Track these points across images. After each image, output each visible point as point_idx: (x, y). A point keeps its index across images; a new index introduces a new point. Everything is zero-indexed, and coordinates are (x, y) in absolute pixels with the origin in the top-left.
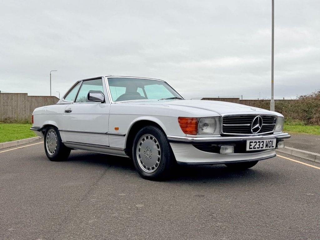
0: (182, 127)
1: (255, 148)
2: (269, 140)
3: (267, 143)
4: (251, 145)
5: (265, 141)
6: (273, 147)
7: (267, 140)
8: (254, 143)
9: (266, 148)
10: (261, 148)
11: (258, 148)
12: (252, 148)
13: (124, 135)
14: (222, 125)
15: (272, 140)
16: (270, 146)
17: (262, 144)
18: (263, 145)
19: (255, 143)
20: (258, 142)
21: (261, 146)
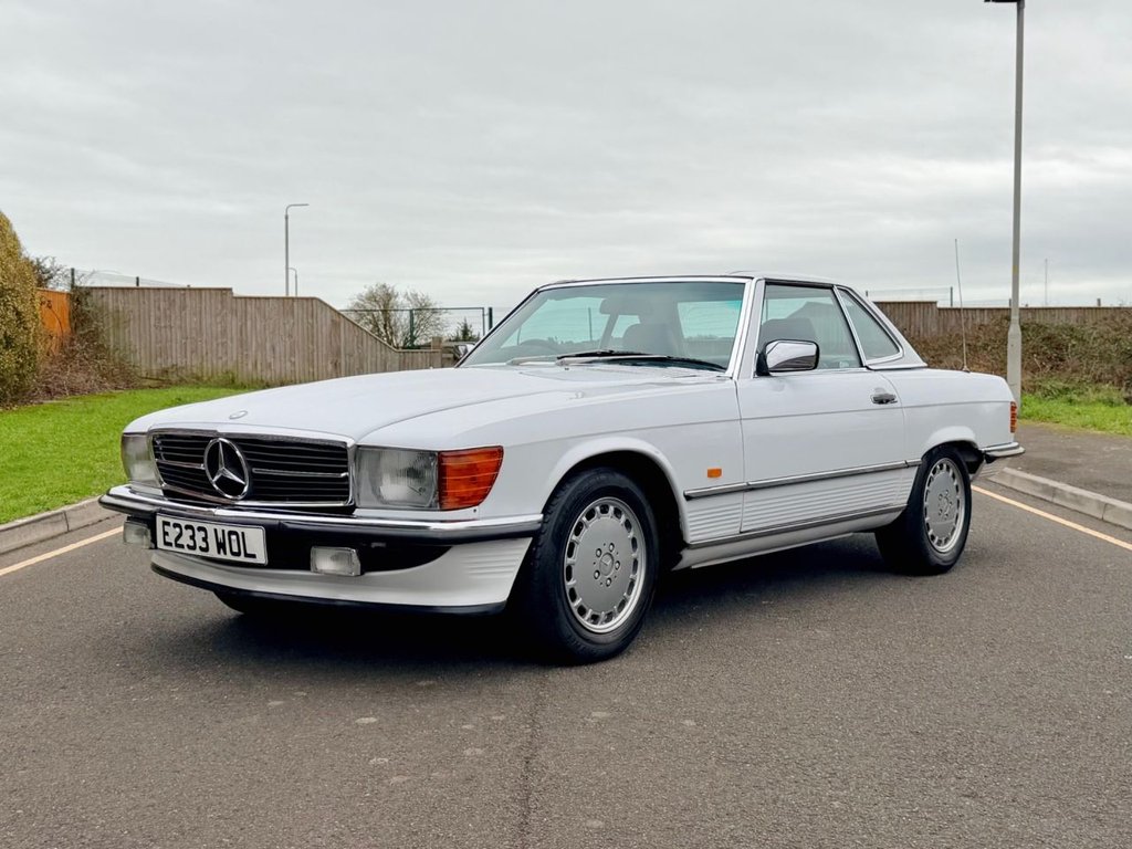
1: (182, 546)
2: (227, 529)
3: (220, 535)
4: (167, 534)
5: (210, 528)
6: (254, 556)
7: (220, 528)
9: (217, 552)
10: (201, 549)
11: (190, 547)
12: (170, 544)
15: (239, 530)
16: (235, 550)
17: (199, 536)
18: (205, 539)
19: (178, 530)
20: (188, 527)
21: (200, 542)
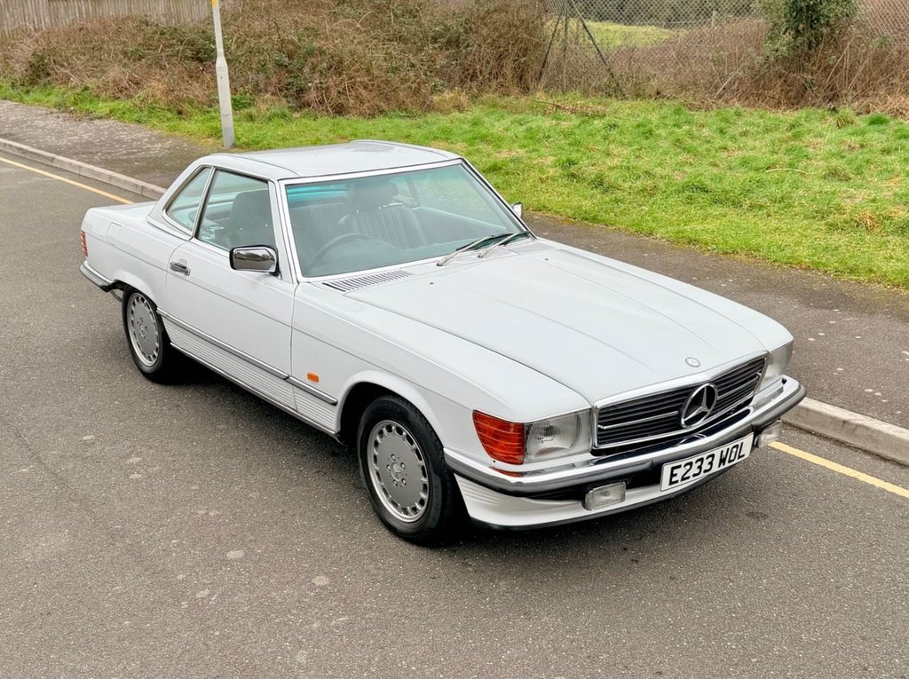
0: (483, 440)
1: (688, 478)
2: (731, 445)
3: (724, 453)
4: (676, 475)
5: (718, 452)
6: (743, 456)
7: (725, 448)
8: (685, 466)
9: (719, 466)
10: (705, 471)
11: (695, 475)
12: (677, 482)
13: (335, 404)
14: (596, 426)
15: (740, 441)
16: (732, 458)
17: (706, 462)
18: (711, 463)
19: (688, 467)
20: (698, 461)
21: (706, 466)
